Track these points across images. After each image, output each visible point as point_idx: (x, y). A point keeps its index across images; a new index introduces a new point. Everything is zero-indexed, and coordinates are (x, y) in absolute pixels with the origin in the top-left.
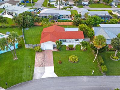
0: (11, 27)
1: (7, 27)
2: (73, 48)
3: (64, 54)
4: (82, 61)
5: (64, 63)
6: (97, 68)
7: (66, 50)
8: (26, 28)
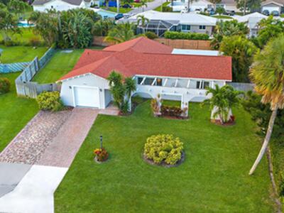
0: (27, 45)
1: (16, 45)
2: (179, 111)
3: (135, 126)
4: (199, 163)
5: (117, 161)
6: (259, 203)
7: (150, 116)
8: (65, 49)
